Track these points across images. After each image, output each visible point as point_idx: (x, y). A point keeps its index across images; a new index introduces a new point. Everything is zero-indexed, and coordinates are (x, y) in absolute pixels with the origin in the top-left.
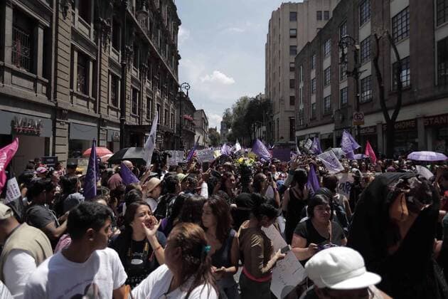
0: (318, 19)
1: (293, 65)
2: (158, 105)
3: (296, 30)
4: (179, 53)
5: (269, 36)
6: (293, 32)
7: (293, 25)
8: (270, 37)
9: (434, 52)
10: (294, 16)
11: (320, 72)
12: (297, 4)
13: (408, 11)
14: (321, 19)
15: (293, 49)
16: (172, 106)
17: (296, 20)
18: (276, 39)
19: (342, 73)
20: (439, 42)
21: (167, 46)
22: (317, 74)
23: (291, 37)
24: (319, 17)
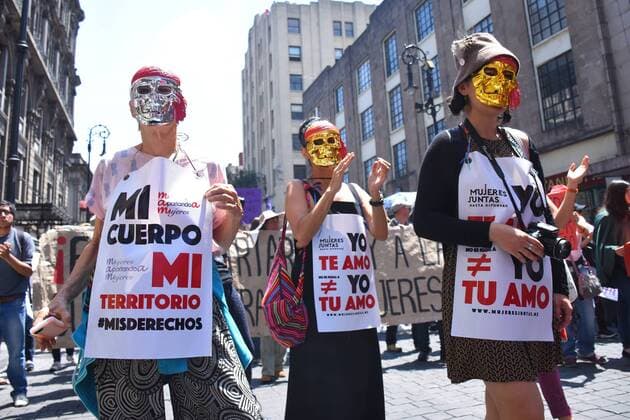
0: (335, 34)
1: (298, 109)
2: (36, 173)
3: (299, 47)
4: (77, 73)
5: (249, 57)
6: (295, 52)
7: (295, 40)
8: (251, 59)
9: (535, 81)
10: (295, 25)
11: (353, 116)
12: (300, 6)
13: (490, 21)
14: (341, 34)
15: (296, 82)
16: (59, 178)
17: (299, 32)
18: (264, 61)
19: (393, 118)
20: (539, 68)
21: (58, 55)
22: (348, 119)
23: (292, 59)
24: (338, 31)
